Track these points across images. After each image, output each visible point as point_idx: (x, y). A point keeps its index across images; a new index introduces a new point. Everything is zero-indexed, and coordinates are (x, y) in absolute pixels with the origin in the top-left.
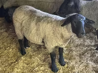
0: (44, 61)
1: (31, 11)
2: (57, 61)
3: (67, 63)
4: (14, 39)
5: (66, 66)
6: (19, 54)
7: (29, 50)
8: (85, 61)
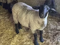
0: (30, 38)
1: (24, 6)
2: (38, 39)
3: (45, 41)
4: (12, 23)
5: (44, 42)
6: (15, 33)
7: (21, 31)
8: (57, 40)
